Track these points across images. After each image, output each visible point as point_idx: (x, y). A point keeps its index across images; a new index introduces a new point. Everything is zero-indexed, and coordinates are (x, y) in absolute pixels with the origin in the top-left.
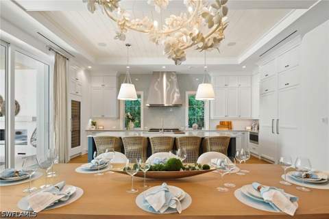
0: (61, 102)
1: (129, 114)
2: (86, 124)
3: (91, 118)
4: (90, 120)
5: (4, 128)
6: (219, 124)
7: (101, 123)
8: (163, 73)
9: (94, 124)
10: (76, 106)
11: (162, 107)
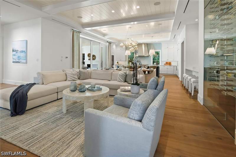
0: (110, 56)
1: (129, 59)
2: (115, 63)
3: (116, 61)
4: (117, 61)
5: (90, 64)
6: (165, 63)
7: (120, 62)
8: (142, 44)
9: (118, 63)
10: (113, 56)
11: (144, 56)
